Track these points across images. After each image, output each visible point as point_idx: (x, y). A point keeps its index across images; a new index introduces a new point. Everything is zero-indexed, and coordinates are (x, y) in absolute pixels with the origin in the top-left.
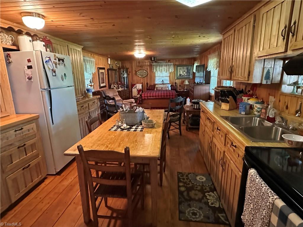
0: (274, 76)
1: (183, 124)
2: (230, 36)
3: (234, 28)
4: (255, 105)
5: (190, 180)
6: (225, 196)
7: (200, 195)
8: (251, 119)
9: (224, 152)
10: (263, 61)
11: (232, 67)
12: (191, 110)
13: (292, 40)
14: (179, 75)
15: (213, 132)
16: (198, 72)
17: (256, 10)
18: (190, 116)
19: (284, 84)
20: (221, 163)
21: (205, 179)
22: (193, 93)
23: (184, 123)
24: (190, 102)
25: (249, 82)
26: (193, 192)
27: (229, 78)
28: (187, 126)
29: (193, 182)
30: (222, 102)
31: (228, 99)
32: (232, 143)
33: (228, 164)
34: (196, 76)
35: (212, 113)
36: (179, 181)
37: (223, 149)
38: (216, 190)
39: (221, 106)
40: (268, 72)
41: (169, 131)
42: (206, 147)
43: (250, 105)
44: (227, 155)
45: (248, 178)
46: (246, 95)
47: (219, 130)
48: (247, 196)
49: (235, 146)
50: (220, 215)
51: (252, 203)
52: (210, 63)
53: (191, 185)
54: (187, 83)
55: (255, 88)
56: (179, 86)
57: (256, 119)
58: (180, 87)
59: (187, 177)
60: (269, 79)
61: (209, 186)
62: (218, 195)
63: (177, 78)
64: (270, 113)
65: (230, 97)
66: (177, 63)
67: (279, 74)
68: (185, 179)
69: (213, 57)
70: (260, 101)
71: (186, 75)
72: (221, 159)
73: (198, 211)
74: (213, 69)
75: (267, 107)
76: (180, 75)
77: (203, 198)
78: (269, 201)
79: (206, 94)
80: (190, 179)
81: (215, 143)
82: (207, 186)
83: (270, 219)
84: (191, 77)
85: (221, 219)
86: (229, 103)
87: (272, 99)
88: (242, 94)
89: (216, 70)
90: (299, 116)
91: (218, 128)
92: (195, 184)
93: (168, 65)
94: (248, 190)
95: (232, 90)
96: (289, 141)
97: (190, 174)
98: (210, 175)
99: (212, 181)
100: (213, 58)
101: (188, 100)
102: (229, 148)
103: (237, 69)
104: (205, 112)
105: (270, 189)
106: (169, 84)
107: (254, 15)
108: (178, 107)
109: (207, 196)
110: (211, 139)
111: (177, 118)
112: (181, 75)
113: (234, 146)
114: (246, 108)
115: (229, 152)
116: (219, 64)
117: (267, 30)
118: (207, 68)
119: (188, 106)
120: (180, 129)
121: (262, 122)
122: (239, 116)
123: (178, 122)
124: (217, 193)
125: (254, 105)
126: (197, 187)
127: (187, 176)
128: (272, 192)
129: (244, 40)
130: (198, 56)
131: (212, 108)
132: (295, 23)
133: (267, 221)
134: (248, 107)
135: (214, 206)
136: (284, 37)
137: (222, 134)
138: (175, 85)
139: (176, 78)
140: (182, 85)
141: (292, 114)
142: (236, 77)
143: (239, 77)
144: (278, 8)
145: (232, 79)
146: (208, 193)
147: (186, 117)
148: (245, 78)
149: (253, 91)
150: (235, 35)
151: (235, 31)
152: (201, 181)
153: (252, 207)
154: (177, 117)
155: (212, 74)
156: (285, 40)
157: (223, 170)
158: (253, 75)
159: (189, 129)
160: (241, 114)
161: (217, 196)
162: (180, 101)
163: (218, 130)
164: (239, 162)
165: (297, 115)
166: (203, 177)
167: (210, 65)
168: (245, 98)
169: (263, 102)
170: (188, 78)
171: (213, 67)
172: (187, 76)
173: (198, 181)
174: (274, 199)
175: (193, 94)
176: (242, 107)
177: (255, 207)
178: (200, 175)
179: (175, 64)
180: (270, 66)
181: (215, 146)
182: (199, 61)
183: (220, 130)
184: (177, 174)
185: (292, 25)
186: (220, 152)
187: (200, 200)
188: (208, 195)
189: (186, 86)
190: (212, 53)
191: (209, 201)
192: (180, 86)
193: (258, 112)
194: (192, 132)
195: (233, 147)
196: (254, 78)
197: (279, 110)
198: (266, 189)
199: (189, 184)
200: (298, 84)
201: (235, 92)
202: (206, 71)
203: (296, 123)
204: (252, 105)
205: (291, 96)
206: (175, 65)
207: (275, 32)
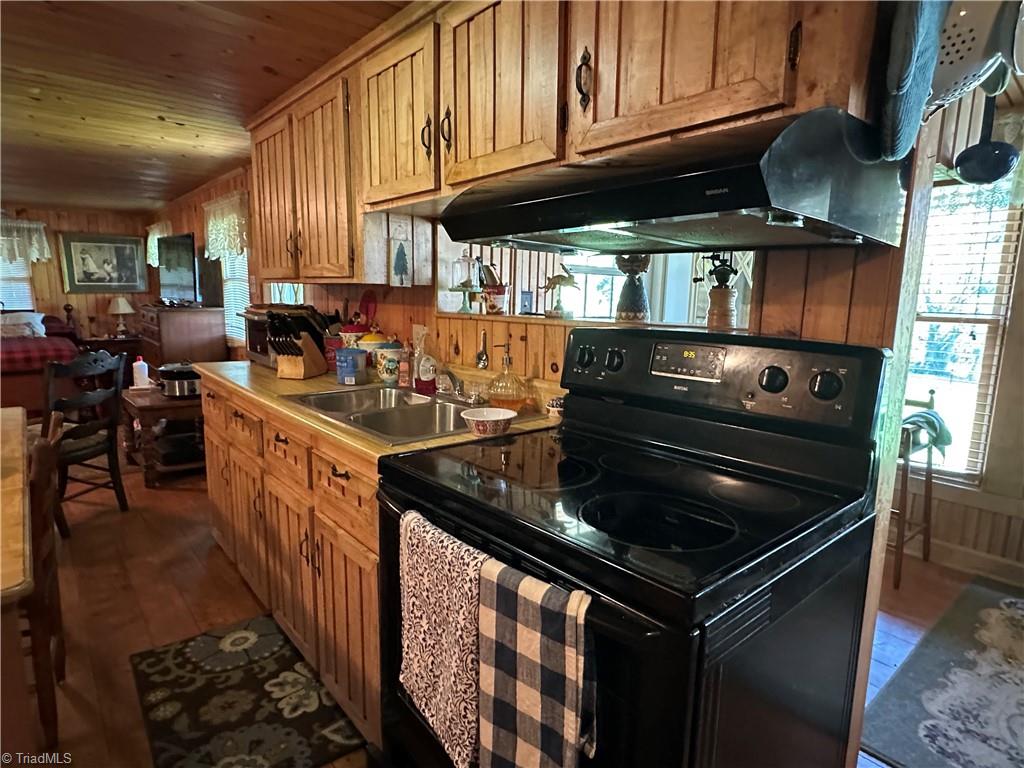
0: (418, 266)
1: (129, 467)
2: (278, 137)
3: (287, 111)
4: (380, 352)
5: (193, 663)
6: (336, 655)
7: (244, 701)
8: (374, 395)
9: (312, 510)
10: (384, 216)
11: (296, 237)
12: (158, 403)
13: (449, 157)
14: (82, 276)
15: (263, 457)
16: (168, 269)
17: (345, 63)
18: (156, 429)
19: (443, 288)
20: (305, 554)
21: (253, 638)
22: (159, 340)
23: (131, 461)
24: (149, 376)
25: (355, 281)
26: (216, 701)
27: (291, 273)
28: (150, 468)
29: (208, 668)
30: (279, 354)
31: (299, 343)
32: (334, 469)
33: (331, 545)
34: (161, 282)
35: (247, 390)
36: (145, 685)
37: (308, 502)
38: (298, 656)
39: (276, 370)
40: (401, 254)
41: (63, 504)
42: (242, 525)
43: (364, 355)
44: (321, 516)
45: (403, 545)
46: (350, 326)
47: (282, 441)
48: (407, 601)
49: (346, 476)
50: (326, 732)
51: (424, 616)
52: (214, 231)
53: (200, 681)
54: (123, 306)
55: (371, 306)
56: (86, 322)
57: (388, 393)
58: (94, 326)
59: (180, 659)
60: (406, 273)
61: (273, 653)
62: (311, 670)
63: (75, 289)
64: (421, 368)
65: (303, 334)
66: (65, 227)
67: (426, 260)
68: (173, 668)
69: (222, 209)
70: (391, 340)
71: (115, 275)
72: (303, 537)
73: (247, 758)
74: (227, 252)
75: (412, 354)
76: (88, 276)
77: (257, 706)
78: (468, 579)
79: (212, 343)
80: (194, 660)
81: (273, 492)
82: (266, 658)
83: (477, 629)
84: (141, 285)
85: (332, 741)
86: (302, 355)
87: (419, 331)
88: (339, 324)
89: (241, 257)
90: (485, 368)
91: (277, 436)
92: (218, 669)
93: (18, 230)
94: (407, 581)
95: (305, 315)
96: (478, 423)
97: (192, 643)
98: (270, 616)
99: (282, 632)
100: (223, 214)
101: (141, 367)
102: (325, 492)
103: (314, 242)
104: (222, 394)
105: (464, 545)
106: (33, 311)
107: (343, 78)
108: (98, 395)
109: (272, 692)
110: (259, 482)
111: (99, 443)
112: (92, 274)
113: (341, 476)
114: (355, 365)
115: (329, 501)
116: (249, 235)
117: (384, 127)
118: (202, 250)
119: (142, 393)
120: (117, 485)
121: (405, 399)
122: (336, 389)
123: (103, 460)
124: (307, 665)
125: (376, 355)
126: (228, 678)
127: (180, 653)
128: (471, 548)
129: (324, 153)
130: (159, 204)
131: (246, 377)
132: (448, 114)
133: (470, 640)
134: (361, 361)
135: (305, 712)
136: (429, 148)
137: (297, 452)
138: (69, 318)
139: (67, 288)
140: (102, 317)
141: (470, 365)
142: (315, 269)
143: (323, 268)
144: (403, 70)
145: (301, 275)
146: (274, 678)
147: (139, 437)
148: (342, 267)
149: (367, 314)
150: (291, 133)
151: (290, 121)
152: (240, 648)
153: (426, 628)
154: (93, 437)
155: (226, 272)
156: (432, 157)
157: (317, 571)
158: (362, 257)
159: (155, 481)
160: (344, 384)
161: (309, 676)
162: (104, 370)
163: (280, 444)
164: (363, 522)
165: (480, 366)
166: (245, 634)
167: (214, 237)
168: (348, 335)
169: (397, 344)
170: (129, 291)
171: (226, 244)
172: (120, 279)
173: (230, 652)
174: (479, 564)
175: (157, 344)
176: (346, 361)
177: (435, 621)
178: (234, 631)
179: (54, 227)
180: (403, 236)
181: (274, 506)
182: (169, 223)
183: (285, 442)
184: (129, 667)
185: (441, 119)
186: (298, 515)
187: (248, 719)
188: (275, 685)
189: (121, 319)
190: (217, 196)
191: (281, 705)
192: (92, 320)
193: (391, 372)
194: (172, 489)
195: (339, 480)
196: (367, 269)
197: (441, 360)
198: (455, 548)
199: (192, 681)
200: (472, 287)
201: (315, 320)
202: (204, 262)
203: (482, 384)
204: (370, 354)
205: (462, 319)
206: (56, 234)
207: (404, 136)
